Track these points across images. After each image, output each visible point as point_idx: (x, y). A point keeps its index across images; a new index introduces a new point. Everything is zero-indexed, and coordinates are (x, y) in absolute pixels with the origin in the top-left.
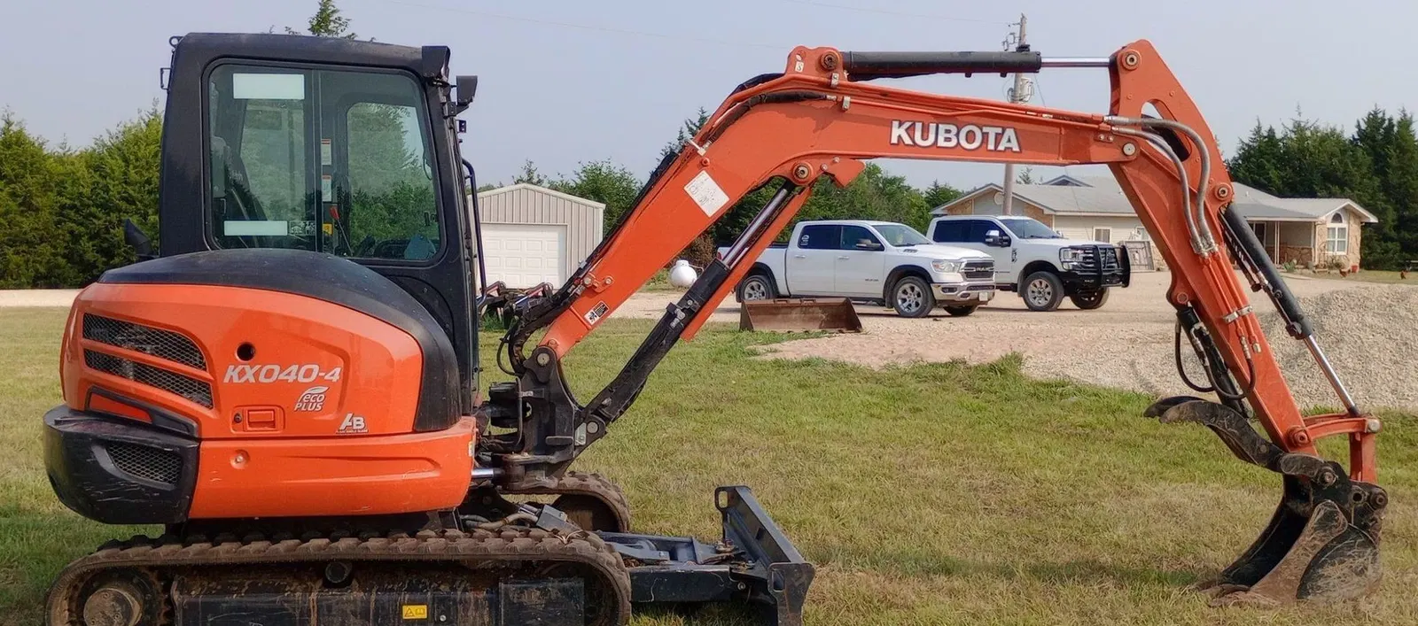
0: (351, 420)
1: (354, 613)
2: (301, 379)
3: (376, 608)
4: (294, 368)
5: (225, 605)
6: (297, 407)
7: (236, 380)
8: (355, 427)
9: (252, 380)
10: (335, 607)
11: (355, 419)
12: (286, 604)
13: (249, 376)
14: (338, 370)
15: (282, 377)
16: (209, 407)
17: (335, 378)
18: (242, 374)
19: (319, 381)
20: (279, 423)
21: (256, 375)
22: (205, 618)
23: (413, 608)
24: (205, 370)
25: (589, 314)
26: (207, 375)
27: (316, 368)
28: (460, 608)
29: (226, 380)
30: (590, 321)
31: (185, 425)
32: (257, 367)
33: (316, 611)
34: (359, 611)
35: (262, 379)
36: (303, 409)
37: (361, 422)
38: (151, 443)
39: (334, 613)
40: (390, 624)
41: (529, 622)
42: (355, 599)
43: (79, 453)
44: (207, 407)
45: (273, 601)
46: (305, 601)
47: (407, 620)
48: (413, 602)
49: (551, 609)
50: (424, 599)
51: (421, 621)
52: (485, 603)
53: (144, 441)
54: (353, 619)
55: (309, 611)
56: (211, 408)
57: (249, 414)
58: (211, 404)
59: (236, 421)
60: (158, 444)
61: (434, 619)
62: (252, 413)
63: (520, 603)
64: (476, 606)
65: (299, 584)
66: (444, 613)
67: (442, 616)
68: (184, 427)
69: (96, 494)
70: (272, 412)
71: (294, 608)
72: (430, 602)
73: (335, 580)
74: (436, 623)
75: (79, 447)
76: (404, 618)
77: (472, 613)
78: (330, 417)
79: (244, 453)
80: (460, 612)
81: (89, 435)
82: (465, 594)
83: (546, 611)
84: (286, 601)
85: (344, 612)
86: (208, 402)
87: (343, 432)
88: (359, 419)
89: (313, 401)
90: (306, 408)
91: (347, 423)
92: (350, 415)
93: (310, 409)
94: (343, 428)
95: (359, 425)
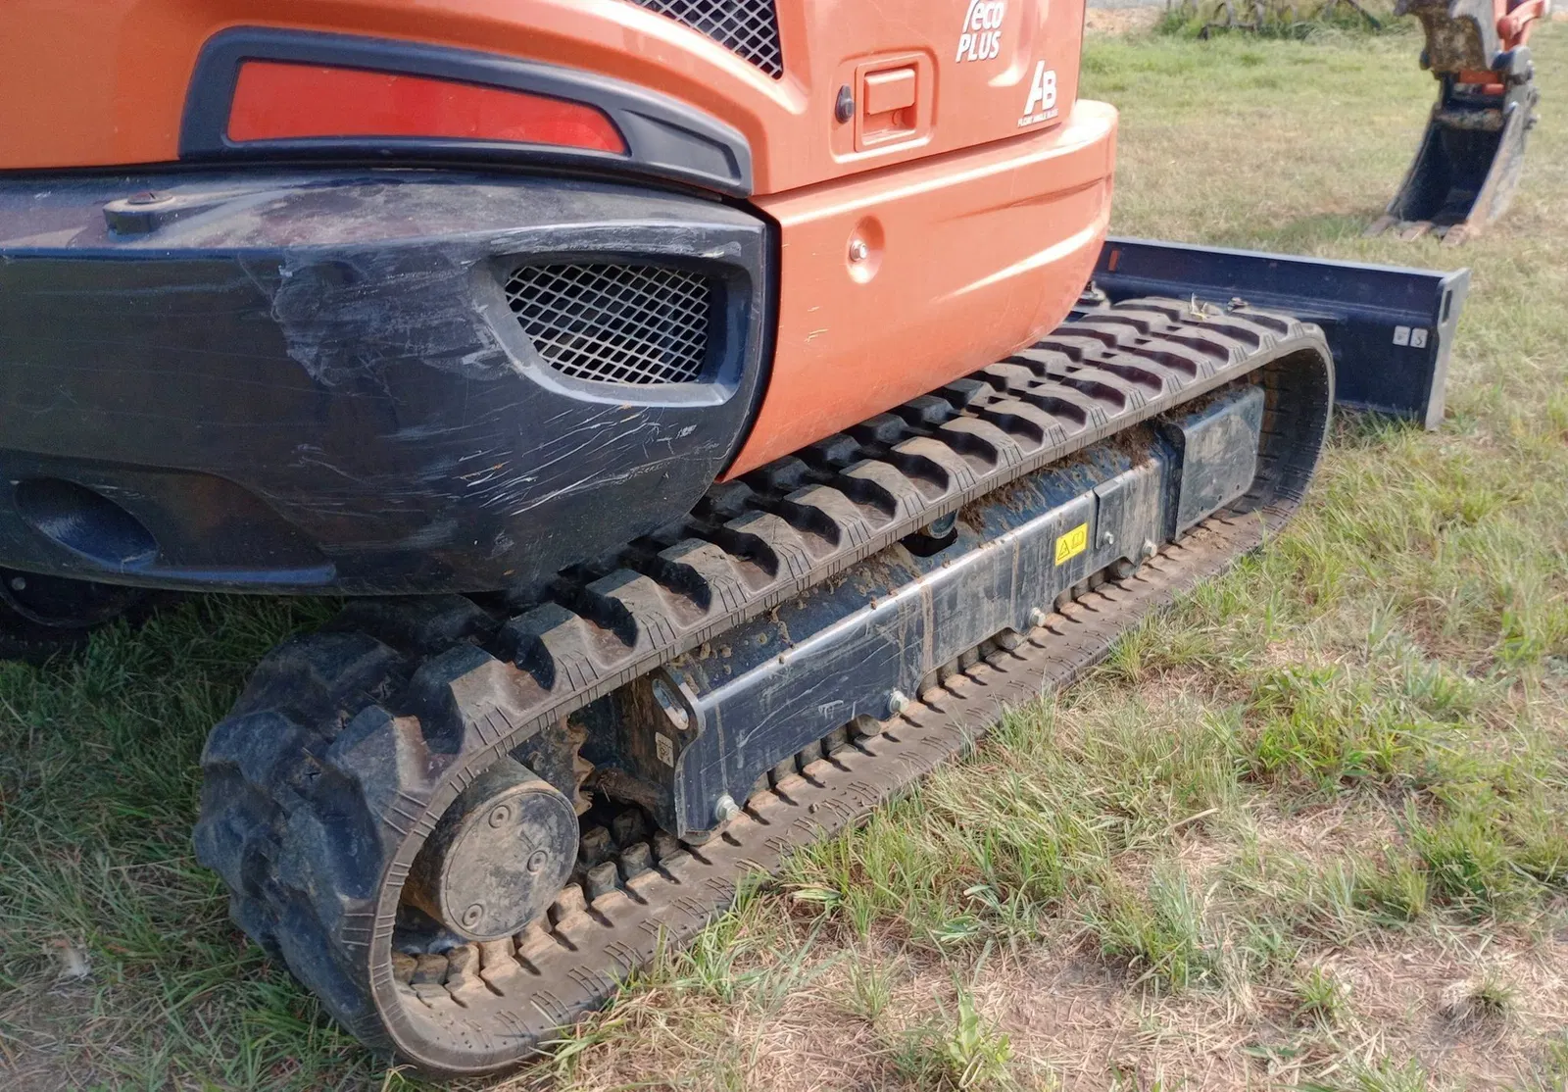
0: (1041, 85)
1: (989, 594)
3: (1021, 565)
5: (769, 692)
6: (962, 49)
8: (1044, 105)
10: (961, 592)
11: (1047, 76)
12: (883, 629)
16: (773, 69)
20: (923, 114)
22: (731, 744)
23: (1069, 537)
28: (1127, 504)
31: (726, 149)
33: (932, 617)
34: (996, 583)
36: (972, 56)
37: (1051, 89)
38: (667, 236)
39: (959, 607)
40: (1038, 589)
41: (1203, 493)
42: (991, 559)
43: (421, 335)
44: (767, 68)
45: (861, 633)
46: (913, 604)
47: (1061, 566)
48: (1070, 524)
49: (1228, 456)
50: (1084, 508)
51: (1080, 558)
52: (1156, 481)
53: (648, 234)
54: (987, 606)
55: (921, 624)
56: (778, 76)
57: (866, 86)
58: (778, 59)
59: (841, 115)
60: (687, 237)
61: (1096, 544)
62: (873, 80)
63: (1199, 462)
64: (1146, 493)
65: (872, 570)
66: (1111, 526)
67: (1108, 534)
68: (719, 157)
69: (508, 491)
70: (910, 73)
71: (896, 633)
72: (1092, 513)
73: (941, 531)
74: (1096, 551)
75: (421, 309)
76: (1058, 562)
77: (1140, 510)
78: (1010, 77)
79: (871, 227)
80: (1127, 515)
81: (463, 245)
82: (1129, 475)
83: (1224, 463)
84: (882, 620)
85: (975, 596)
86: (766, 51)
87: (1028, 121)
88: (1051, 75)
89: (987, 25)
90: (976, 51)
91: (1035, 94)
92: (1041, 65)
93: (983, 56)
94: (1028, 110)
95: (1050, 95)
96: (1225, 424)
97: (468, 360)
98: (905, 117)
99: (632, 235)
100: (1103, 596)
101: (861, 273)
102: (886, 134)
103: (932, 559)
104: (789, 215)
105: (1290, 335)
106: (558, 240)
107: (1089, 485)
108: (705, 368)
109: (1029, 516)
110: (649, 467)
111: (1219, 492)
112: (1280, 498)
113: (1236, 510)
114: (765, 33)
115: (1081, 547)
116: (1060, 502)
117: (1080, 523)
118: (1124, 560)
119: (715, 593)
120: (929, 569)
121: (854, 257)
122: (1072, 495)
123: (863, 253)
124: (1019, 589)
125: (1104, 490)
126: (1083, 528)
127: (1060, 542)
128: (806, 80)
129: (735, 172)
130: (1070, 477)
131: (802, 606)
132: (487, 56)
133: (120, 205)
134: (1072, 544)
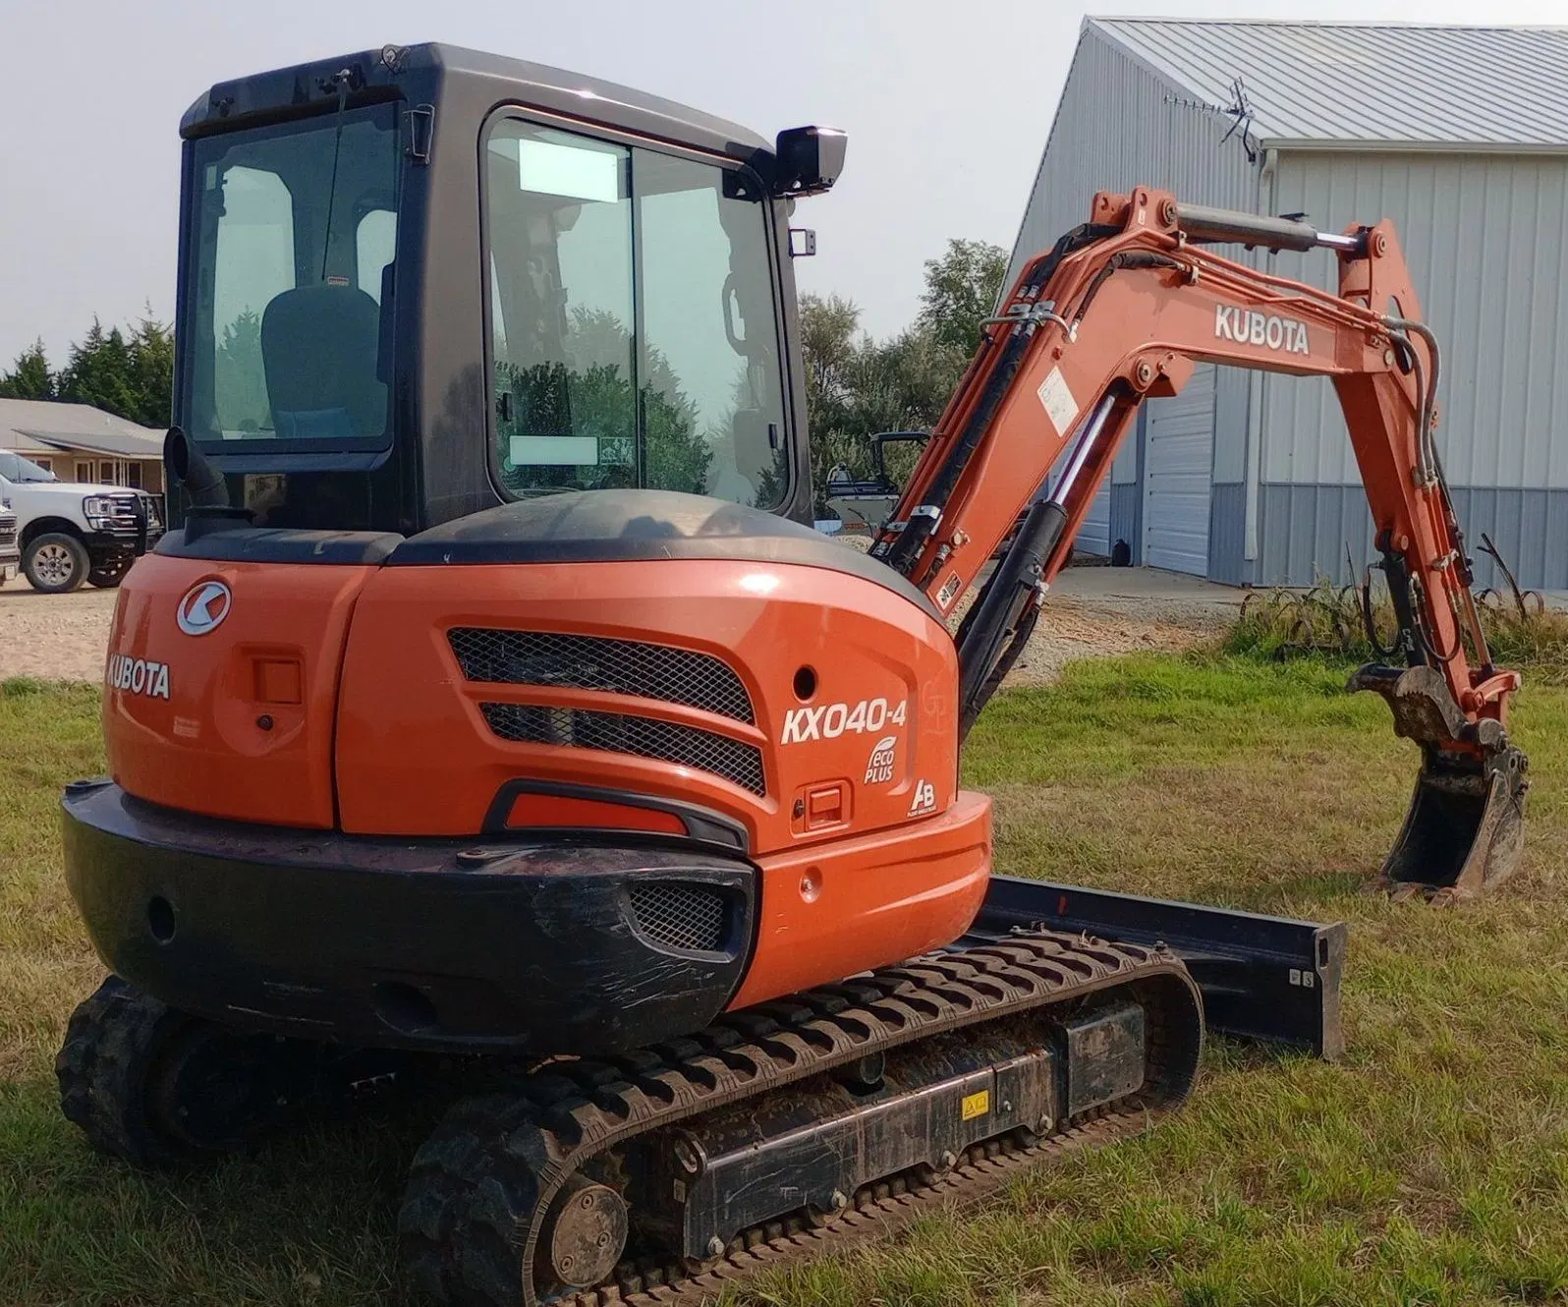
0: (922, 792)
1: (908, 1131)
2: (872, 728)
3: (934, 1114)
4: (862, 705)
5: (747, 1167)
6: (867, 777)
7: (796, 738)
8: (927, 804)
9: (816, 736)
10: (886, 1126)
11: (926, 787)
12: (826, 1140)
13: (812, 729)
14: (903, 704)
15: (850, 725)
16: (760, 792)
17: (901, 720)
18: (804, 724)
19: (889, 728)
20: (846, 811)
21: (820, 724)
22: (721, 1198)
23: (973, 1099)
24: (751, 723)
25: (941, 592)
26: (754, 731)
27: (882, 702)
28: (1022, 1081)
29: (785, 740)
30: (942, 603)
31: (735, 832)
32: (822, 709)
33: (863, 1139)
34: (914, 1123)
35: (829, 733)
36: (874, 780)
37: (931, 794)
38: (706, 874)
39: (885, 1136)
40: (949, 1135)
41: (1093, 1084)
42: (909, 1105)
43: (595, 915)
44: (757, 793)
45: (811, 1139)
46: (850, 1126)
47: (967, 1121)
48: (973, 1089)
49: (1114, 1056)
50: (984, 1080)
51: (983, 1119)
52: (1048, 1067)
53: (696, 873)
54: (906, 1140)
55: (855, 1142)
56: (763, 796)
57: (811, 799)
58: (763, 788)
59: (797, 814)
60: (715, 875)
61: (996, 1110)
62: (814, 796)
63: (1086, 1056)
64: (1039, 1075)
65: (821, 1101)
66: (1008, 1097)
67: (1007, 1103)
68: (732, 837)
69: (624, 995)
70: (837, 791)
71: (837, 1144)
72: (991, 1084)
73: (871, 1079)
74: (998, 1116)
75: (597, 904)
76: (964, 1119)
77: (1035, 1088)
78: (901, 790)
79: (814, 873)
80: (1023, 1090)
81: (616, 876)
82: (1023, 1060)
83: (1110, 1061)
84: (827, 1134)
85: (897, 1130)
86: (757, 784)
87: (915, 813)
88: (930, 787)
89: (883, 763)
90: (877, 777)
91: (918, 798)
92: (921, 782)
93: (881, 780)
94: (914, 807)
95: (929, 799)
96: (1107, 1029)
97: (613, 928)
98: (835, 814)
99: (690, 874)
100: (1010, 1158)
101: (809, 898)
102: (822, 823)
103: (864, 1099)
104: (768, 866)
105: (1149, 962)
106: (657, 876)
107: (989, 1063)
108: (721, 944)
109: (939, 1079)
110: (688, 993)
111: (1109, 1086)
112: (1169, 1098)
113: (1128, 1105)
114: (756, 776)
115: (985, 1109)
116: (964, 1071)
117: (981, 1090)
118: (1025, 1129)
119: (719, 1080)
120: (860, 1104)
121: (804, 888)
122: (975, 1068)
123: (810, 886)
124: (933, 1131)
125: (1002, 1068)
126: (985, 1094)
127: (965, 1101)
128: (777, 798)
129: (740, 844)
130: (974, 1055)
131: (771, 1116)
132: (628, 792)
133: (463, 855)
134: (976, 1105)
